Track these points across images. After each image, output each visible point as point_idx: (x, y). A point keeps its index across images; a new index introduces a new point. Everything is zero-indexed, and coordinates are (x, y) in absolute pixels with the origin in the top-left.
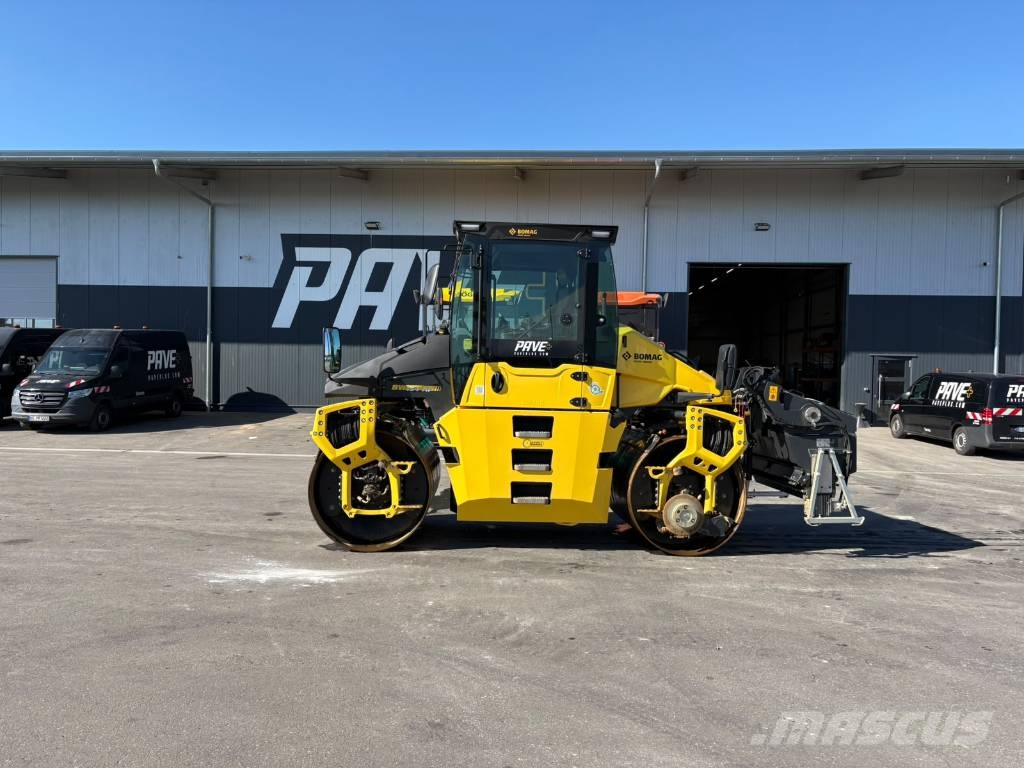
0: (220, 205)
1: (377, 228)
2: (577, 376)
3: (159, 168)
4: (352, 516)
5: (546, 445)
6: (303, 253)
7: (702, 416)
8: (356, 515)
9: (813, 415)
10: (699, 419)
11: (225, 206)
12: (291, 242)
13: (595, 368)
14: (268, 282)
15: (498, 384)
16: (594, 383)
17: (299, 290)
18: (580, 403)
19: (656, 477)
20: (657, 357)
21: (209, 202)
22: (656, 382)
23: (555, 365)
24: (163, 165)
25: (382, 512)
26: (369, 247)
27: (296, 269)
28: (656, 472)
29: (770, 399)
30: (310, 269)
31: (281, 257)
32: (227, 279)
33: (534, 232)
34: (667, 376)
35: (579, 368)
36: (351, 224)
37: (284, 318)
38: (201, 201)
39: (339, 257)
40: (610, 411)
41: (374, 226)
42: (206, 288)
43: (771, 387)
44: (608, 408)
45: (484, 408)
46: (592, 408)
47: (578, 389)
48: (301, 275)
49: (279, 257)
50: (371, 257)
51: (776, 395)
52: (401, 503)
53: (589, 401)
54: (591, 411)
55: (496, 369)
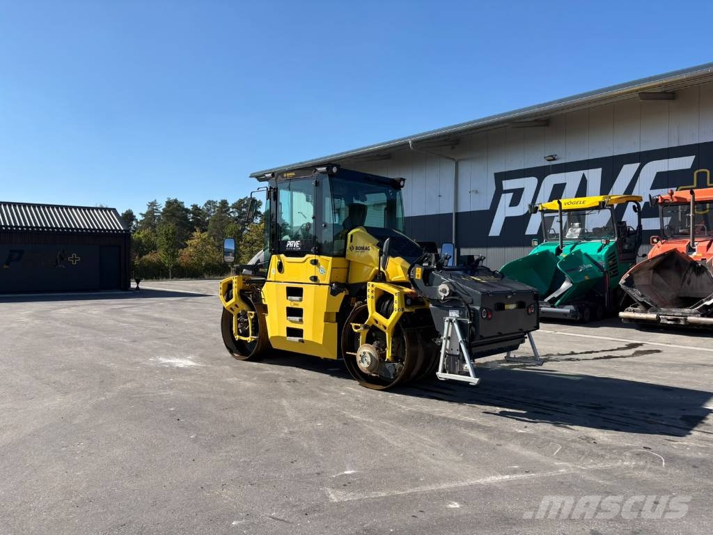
0: (460, 160)
1: (554, 159)
2: (315, 262)
3: (412, 145)
5: (300, 305)
6: (508, 184)
7: (373, 289)
8: (238, 339)
9: (444, 291)
10: (372, 292)
11: (463, 160)
12: (500, 177)
13: (322, 257)
14: (486, 206)
15: (280, 267)
16: (321, 266)
17: (505, 211)
18: (315, 279)
19: (356, 331)
20: (367, 249)
21: (453, 159)
22: (368, 266)
23: (303, 256)
24: (415, 142)
25: (247, 339)
26: (550, 174)
27: (503, 195)
28: (357, 327)
29: (416, 278)
30: (512, 194)
31: (494, 188)
32: (464, 207)
33: (293, 174)
34: (373, 262)
35: (313, 257)
36: (537, 159)
37: (496, 229)
38: (448, 160)
39: (529, 184)
40: (330, 285)
41: (551, 158)
42: (452, 214)
43: (417, 269)
44: (328, 283)
45: (275, 281)
46: (320, 282)
47: (312, 270)
48: (506, 199)
49: (492, 189)
50: (551, 180)
51: (420, 274)
52: (252, 335)
53: (319, 278)
54: (320, 284)
55: (279, 258)
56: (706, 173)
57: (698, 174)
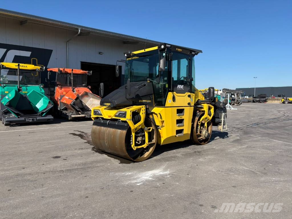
2: (189, 96)
4: (135, 149)
5: (183, 118)
7: (208, 106)
8: (137, 149)
9: (222, 105)
13: (192, 94)
15: (174, 99)
16: (191, 98)
18: (189, 104)
19: (199, 124)
23: (185, 93)
25: (143, 146)
33: (181, 50)
35: (189, 94)
40: (194, 106)
45: (171, 107)
47: (188, 100)
51: (217, 100)
52: (149, 142)
53: (191, 103)
54: (191, 106)
55: (173, 94)
56: (36, 60)
57: (33, 59)
